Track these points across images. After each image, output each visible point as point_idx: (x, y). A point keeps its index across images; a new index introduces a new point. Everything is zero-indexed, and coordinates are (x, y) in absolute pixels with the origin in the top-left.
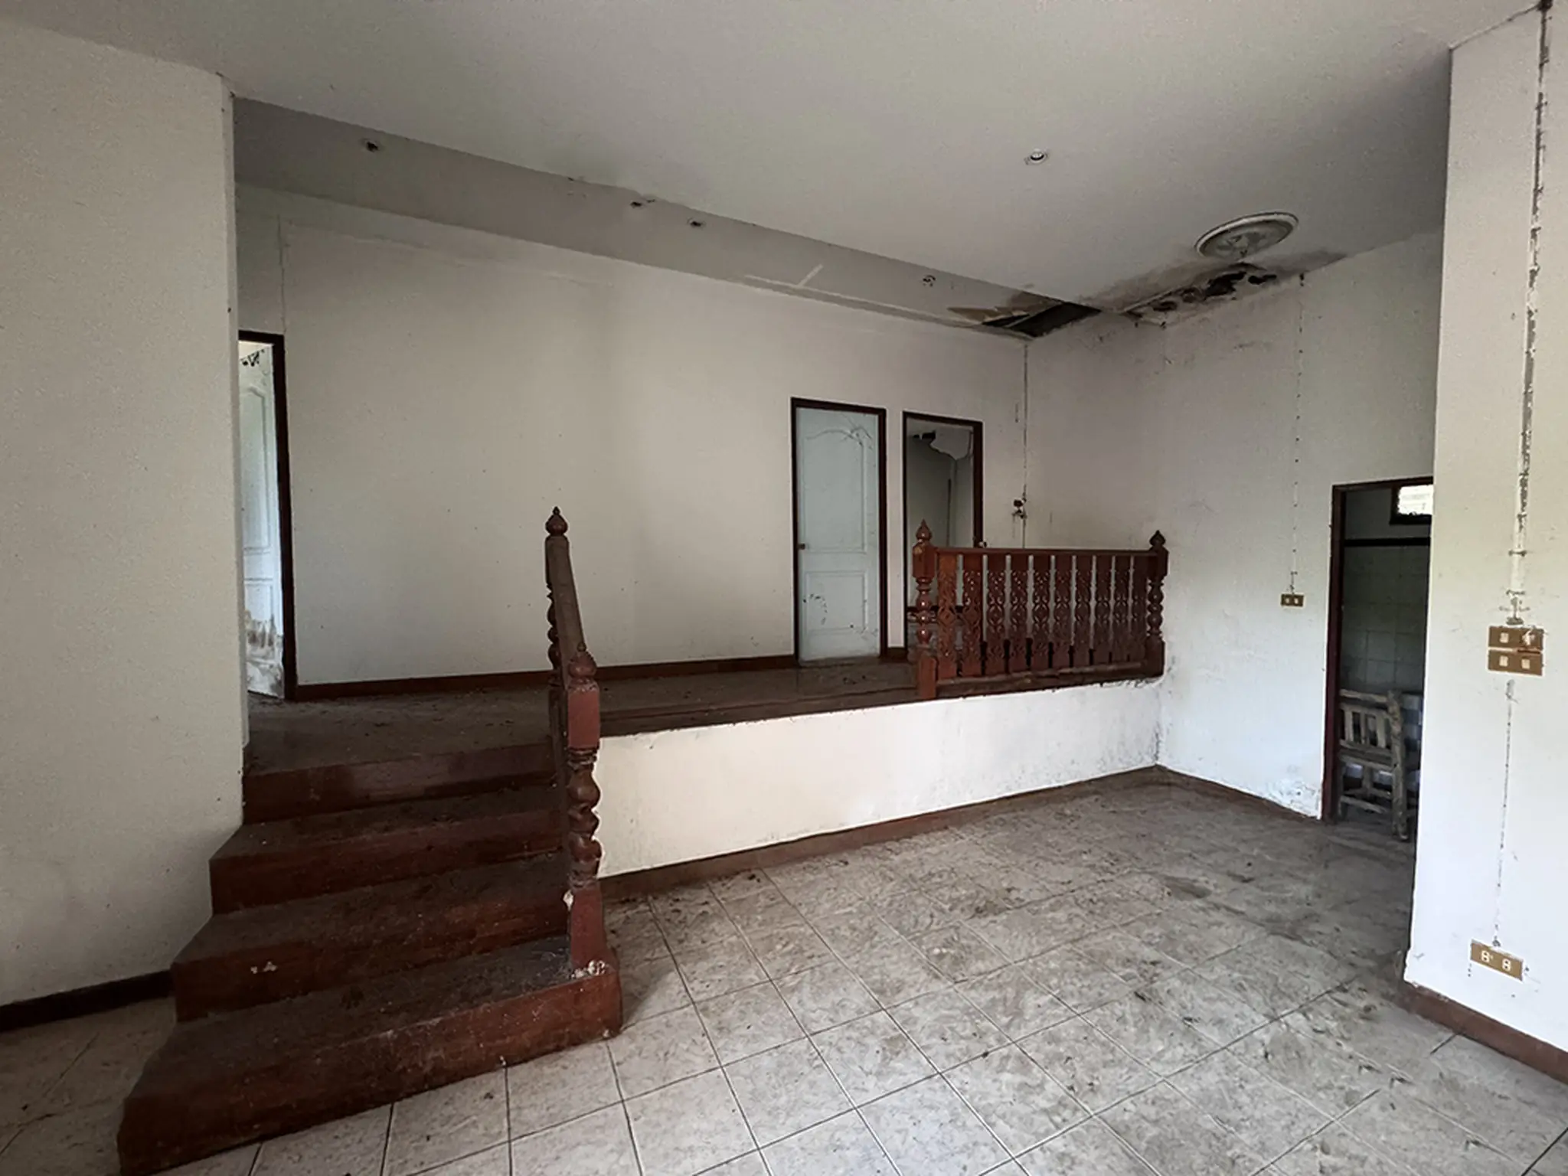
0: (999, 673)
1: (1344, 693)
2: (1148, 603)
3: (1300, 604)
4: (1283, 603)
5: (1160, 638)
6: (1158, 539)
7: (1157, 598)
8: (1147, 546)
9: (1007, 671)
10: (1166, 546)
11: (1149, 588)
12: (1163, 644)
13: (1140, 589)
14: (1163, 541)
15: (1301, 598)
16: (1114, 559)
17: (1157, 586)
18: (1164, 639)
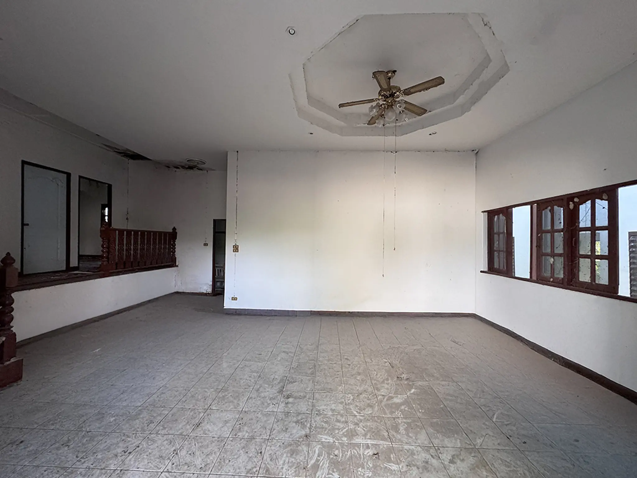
0: (129, 267)
1: (216, 265)
2: (172, 247)
3: (207, 245)
4: (204, 245)
5: (175, 256)
6: (174, 229)
7: (174, 245)
8: (171, 231)
9: (132, 267)
10: (176, 231)
11: (172, 243)
12: (176, 258)
13: (170, 242)
14: (176, 229)
15: (207, 244)
16: (163, 234)
17: (174, 241)
18: (176, 257)
